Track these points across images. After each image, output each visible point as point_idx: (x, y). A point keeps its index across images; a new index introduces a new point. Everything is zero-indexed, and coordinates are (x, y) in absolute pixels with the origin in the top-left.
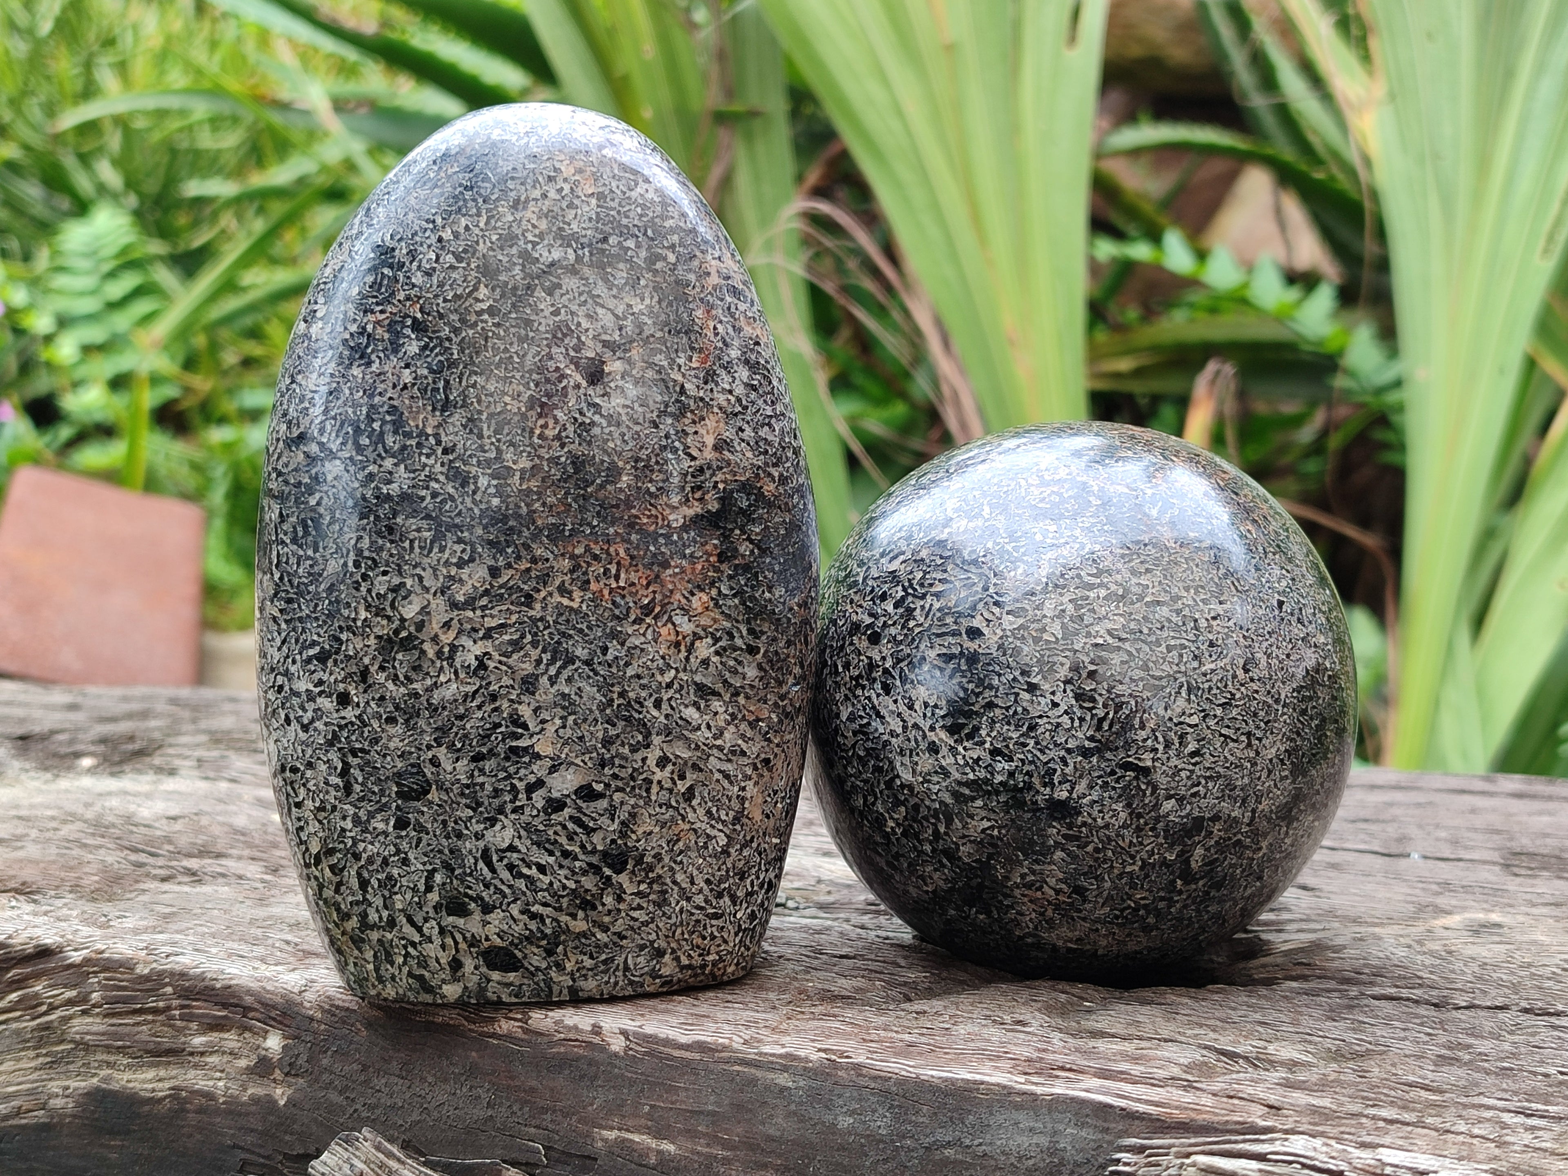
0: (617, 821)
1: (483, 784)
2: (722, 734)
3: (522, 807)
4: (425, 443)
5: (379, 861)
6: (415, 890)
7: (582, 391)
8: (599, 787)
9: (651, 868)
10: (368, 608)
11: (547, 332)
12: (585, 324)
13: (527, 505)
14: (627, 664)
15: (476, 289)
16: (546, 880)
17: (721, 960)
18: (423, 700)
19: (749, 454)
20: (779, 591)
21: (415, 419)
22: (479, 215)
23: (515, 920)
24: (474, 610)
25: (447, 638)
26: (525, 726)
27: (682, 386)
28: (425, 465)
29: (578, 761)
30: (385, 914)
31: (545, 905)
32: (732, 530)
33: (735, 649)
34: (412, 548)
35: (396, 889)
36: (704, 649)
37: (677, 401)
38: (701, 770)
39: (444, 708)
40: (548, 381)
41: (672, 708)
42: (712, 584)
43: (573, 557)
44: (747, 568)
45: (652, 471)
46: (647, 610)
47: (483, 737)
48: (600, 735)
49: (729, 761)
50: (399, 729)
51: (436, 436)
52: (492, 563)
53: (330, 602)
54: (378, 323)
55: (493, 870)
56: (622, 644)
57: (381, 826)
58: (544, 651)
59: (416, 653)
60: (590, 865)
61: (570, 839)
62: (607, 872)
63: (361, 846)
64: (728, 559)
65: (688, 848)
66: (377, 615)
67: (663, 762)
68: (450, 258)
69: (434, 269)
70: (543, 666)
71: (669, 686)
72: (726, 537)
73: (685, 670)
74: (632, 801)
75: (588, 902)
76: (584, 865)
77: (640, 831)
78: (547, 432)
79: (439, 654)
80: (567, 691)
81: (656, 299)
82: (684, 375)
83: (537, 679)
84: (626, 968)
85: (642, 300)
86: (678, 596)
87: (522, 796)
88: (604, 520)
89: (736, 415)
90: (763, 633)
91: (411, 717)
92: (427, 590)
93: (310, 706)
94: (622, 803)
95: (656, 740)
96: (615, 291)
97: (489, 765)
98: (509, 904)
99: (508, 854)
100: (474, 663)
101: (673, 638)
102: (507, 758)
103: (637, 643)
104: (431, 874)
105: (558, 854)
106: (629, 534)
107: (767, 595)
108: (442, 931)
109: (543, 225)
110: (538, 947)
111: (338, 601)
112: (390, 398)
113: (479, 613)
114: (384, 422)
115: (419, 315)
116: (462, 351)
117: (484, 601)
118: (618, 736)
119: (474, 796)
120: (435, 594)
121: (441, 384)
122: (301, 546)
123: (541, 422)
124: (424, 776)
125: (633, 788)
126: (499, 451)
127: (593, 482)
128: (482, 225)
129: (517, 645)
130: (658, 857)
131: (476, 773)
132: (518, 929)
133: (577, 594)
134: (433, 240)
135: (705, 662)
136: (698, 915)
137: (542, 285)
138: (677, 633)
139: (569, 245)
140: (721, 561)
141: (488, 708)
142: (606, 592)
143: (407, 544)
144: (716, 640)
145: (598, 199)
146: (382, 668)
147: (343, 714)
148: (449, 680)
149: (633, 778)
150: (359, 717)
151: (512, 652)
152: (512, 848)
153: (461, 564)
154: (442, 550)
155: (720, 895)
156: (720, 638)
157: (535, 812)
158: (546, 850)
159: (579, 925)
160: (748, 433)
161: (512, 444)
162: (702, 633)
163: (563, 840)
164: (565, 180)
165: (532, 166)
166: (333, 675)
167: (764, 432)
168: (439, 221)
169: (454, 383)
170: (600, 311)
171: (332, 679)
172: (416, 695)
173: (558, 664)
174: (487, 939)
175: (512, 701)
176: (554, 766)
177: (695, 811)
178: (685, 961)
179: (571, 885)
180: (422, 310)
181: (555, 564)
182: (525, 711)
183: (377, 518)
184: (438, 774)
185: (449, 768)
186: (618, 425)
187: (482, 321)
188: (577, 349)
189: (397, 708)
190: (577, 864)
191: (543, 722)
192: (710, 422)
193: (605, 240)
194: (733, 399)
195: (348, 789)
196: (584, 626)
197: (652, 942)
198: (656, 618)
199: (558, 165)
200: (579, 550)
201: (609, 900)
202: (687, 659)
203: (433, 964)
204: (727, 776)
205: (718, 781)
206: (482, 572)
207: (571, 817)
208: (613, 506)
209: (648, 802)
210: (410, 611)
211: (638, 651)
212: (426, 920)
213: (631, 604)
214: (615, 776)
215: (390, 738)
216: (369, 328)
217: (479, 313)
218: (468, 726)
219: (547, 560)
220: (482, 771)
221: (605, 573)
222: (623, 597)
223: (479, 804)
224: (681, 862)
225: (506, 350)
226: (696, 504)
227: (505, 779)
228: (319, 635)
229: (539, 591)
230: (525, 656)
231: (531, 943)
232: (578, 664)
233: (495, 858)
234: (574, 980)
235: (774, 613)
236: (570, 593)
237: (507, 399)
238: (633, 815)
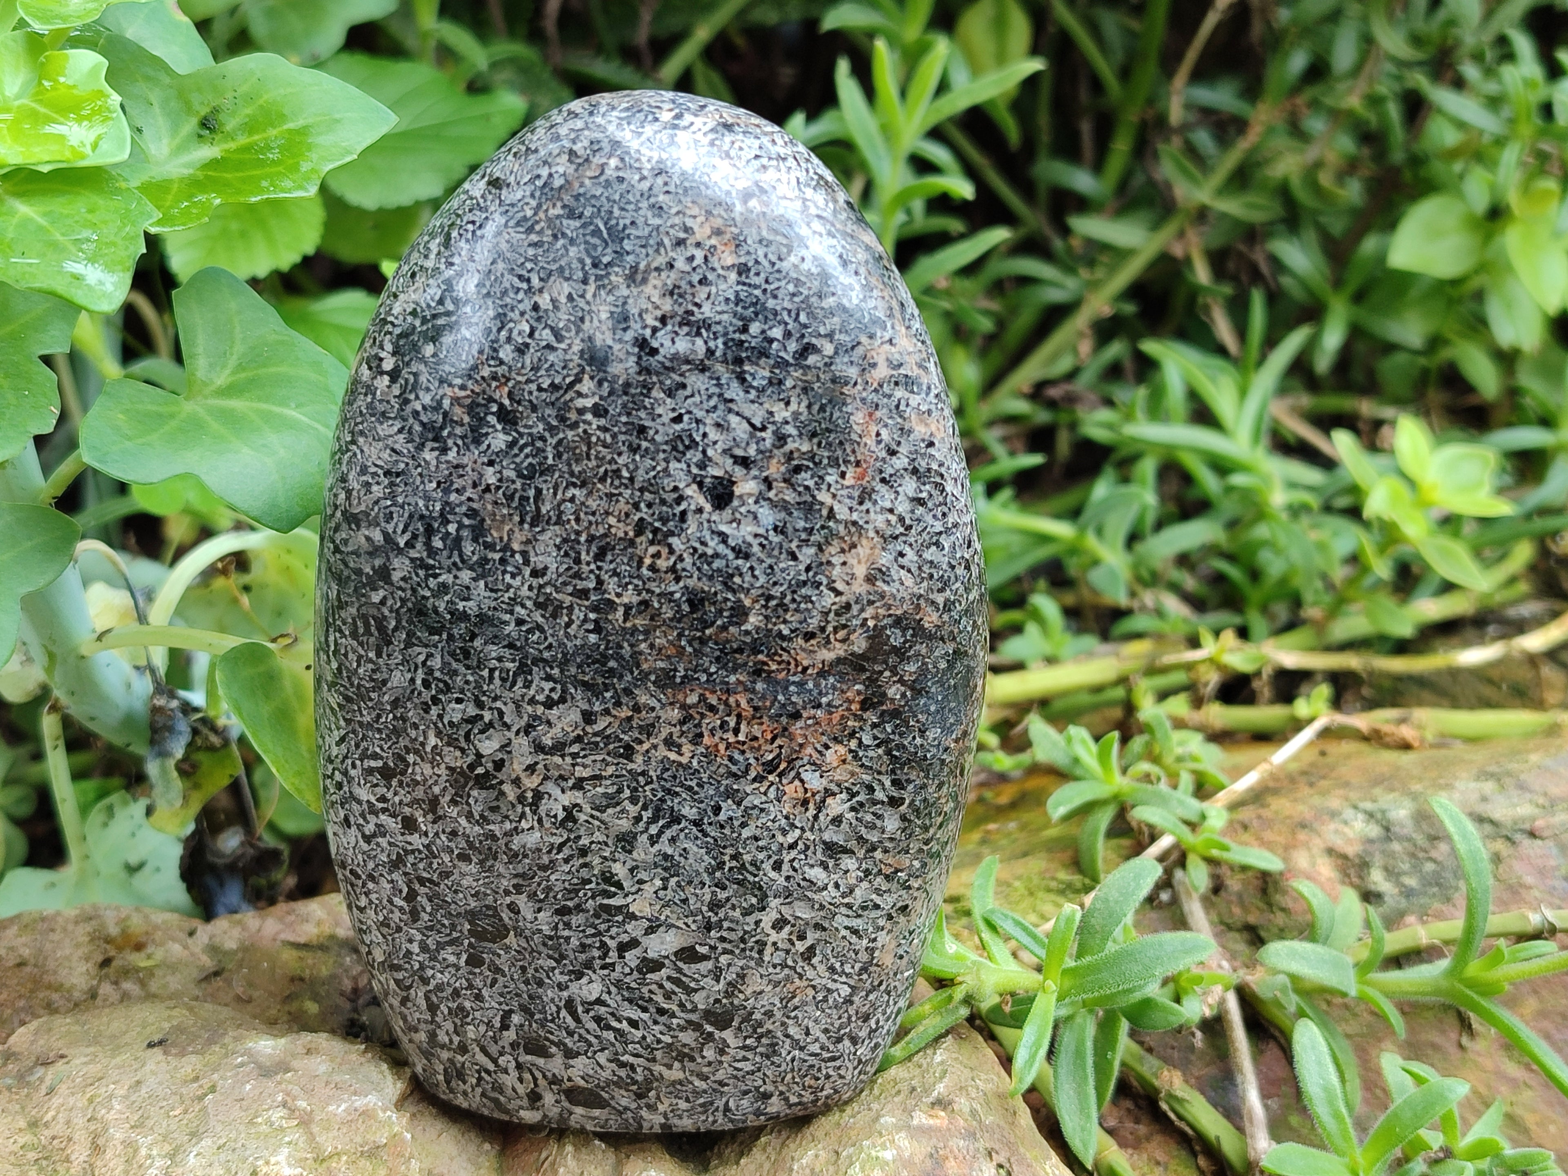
0: (722, 981)
1: (569, 938)
2: (852, 891)
3: (613, 964)
4: (511, 560)
5: (450, 990)
6: (489, 1024)
7: (705, 516)
8: (703, 950)
9: (760, 1024)
10: (439, 734)
11: (666, 443)
12: (713, 435)
13: (632, 646)
14: (743, 825)
15: (578, 380)
16: (638, 1034)
17: (836, 1092)
18: (502, 842)
19: (909, 581)
20: (933, 733)
21: (499, 529)
22: (585, 282)
23: (601, 1067)
24: (563, 756)
25: (531, 782)
26: (619, 885)
27: (831, 509)
28: (509, 586)
29: (680, 924)
30: (456, 1039)
31: (637, 1055)
32: (881, 673)
33: (875, 803)
34: (491, 678)
35: (469, 1020)
36: (837, 806)
37: (823, 527)
38: (824, 929)
39: (525, 856)
40: (663, 502)
41: (795, 870)
42: (852, 735)
43: (684, 707)
44: (895, 714)
45: (786, 611)
46: (771, 767)
47: (570, 892)
48: (707, 897)
49: (859, 916)
50: (473, 868)
51: (524, 554)
52: (586, 707)
53: (395, 717)
54: (456, 400)
55: (577, 1020)
56: (739, 804)
57: (452, 959)
58: (645, 808)
59: (493, 794)
60: (689, 1022)
61: (668, 996)
62: (709, 1028)
63: (430, 972)
64: (873, 706)
65: (804, 1003)
66: (449, 744)
67: (779, 924)
68: (546, 335)
69: (527, 345)
70: (641, 824)
71: (792, 846)
72: (872, 681)
73: (812, 829)
74: (741, 963)
75: (686, 1055)
76: (682, 1022)
77: (749, 992)
78: (659, 562)
79: (521, 799)
80: (670, 851)
81: (804, 404)
82: (834, 496)
83: (635, 837)
84: (727, 1109)
85: (788, 404)
86: (809, 750)
87: (613, 955)
88: (724, 667)
89: (896, 538)
90: (909, 781)
91: (487, 859)
92: (508, 727)
93: (372, 819)
94: (729, 965)
95: (774, 903)
96: (753, 394)
97: (577, 920)
98: (595, 1052)
99: (596, 1007)
100: (561, 815)
101: (800, 795)
102: (597, 916)
103: (756, 802)
104: (507, 1015)
105: (653, 1010)
106: (754, 682)
107: (918, 741)
108: (519, 1066)
109: (667, 305)
110: (627, 1090)
111: (404, 719)
112: (470, 499)
113: (568, 760)
114: (461, 526)
115: (507, 402)
116: (559, 455)
117: (575, 749)
118: (728, 899)
119: (557, 948)
120: (517, 733)
121: (532, 493)
122: (361, 644)
123: (652, 550)
124: (501, 919)
125: (743, 950)
126: (600, 582)
127: (713, 623)
128: (589, 296)
129: (613, 800)
130: (769, 1014)
131: (561, 926)
132: (606, 1074)
133: (687, 749)
134: (527, 305)
135: (837, 821)
136: (812, 1060)
137: (661, 383)
138: (806, 790)
139: (699, 334)
140: (864, 709)
141: (577, 862)
142: (722, 747)
143: (485, 673)
144: (853, 795)
145: (740, 274)
146: (453, 802)
147: (409, 838)
148: (532, 828)
149: (743, 940)
150: (427, 847)
151: (607, 807)
152: (599, 1002)
153: (549, 704)
154: (527, 685)
155: (839, 1040)
156: (858, 793)
157: (627, 970)
158: (639, 1007)
159: (675, 1074)
160: (910, 554)
161: (615, 573)
162: (836, 789)
163: (659, 998)
164: (698, 245)
165: (657, 221)
166: (398, 796)
167: (930, 554)
168: (535, 282)
169: (548, 493)
170: (734, 420)
171: (397, 799)
172: (493, 837)
173: (661, 823)
174: (570, 1079)
175: (605, 858)
176: (651, 927)
177: (815, 968)
178: (794, 1099)
179: (667, 1039)
180: (510, 395)
181: (661, 713)
182: (619, 870)
183: (451, 637)
184: (517, 921)
185: (530, 917)
186: (747, 556)
187: (585, 422)
188: (702, 466)
189: (471, 845)
190: (675, 1021)
191: (641, 882)
192: (863, 551)
193: (745, 330)
194: (893, 519)
195: (415, 915)
196: (693, 784)
197: (757, 1089)
198: (780, 775)
199: (690, 222)
200: (693, 699)
201: (709, 1053)
202: (816, 817)
203: (509, 1092)
204: (855, 932)
205: (844, 937)
206: (575, 716)
207: (669, 978)
208: (736, 651)
209: (760, 962)
210: (489, 746)
211: (756, 812)
212: (501, 1054)
213: (752, 761)
214: (723, 939)
215: (463, 875)
216: (446, 403)
217: (581, 411)
218: (553, 878)
219: (653, 709)
220: (568, 925)
221: (722, 727)
222: (743, 752)
223: (563, 957)
224: (796, 1017)
225: (612, 461)
226: (838, 645)
227: (593, 935)
228: (382, 749)
229: (641, 742)
230: (622, 811)
231: (620, 1088)
232: (683, 824)
233: (580, 1009)
234: (666, 1118)
235: (925, 758)
236: (679, 746)
237: (612, 520)
238: (742, 977)
